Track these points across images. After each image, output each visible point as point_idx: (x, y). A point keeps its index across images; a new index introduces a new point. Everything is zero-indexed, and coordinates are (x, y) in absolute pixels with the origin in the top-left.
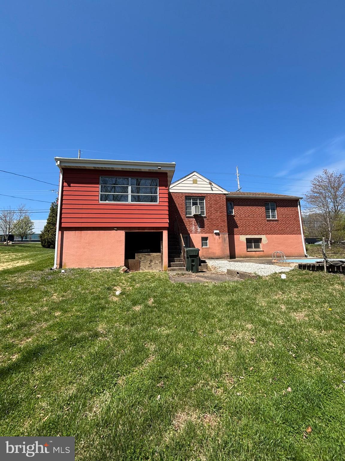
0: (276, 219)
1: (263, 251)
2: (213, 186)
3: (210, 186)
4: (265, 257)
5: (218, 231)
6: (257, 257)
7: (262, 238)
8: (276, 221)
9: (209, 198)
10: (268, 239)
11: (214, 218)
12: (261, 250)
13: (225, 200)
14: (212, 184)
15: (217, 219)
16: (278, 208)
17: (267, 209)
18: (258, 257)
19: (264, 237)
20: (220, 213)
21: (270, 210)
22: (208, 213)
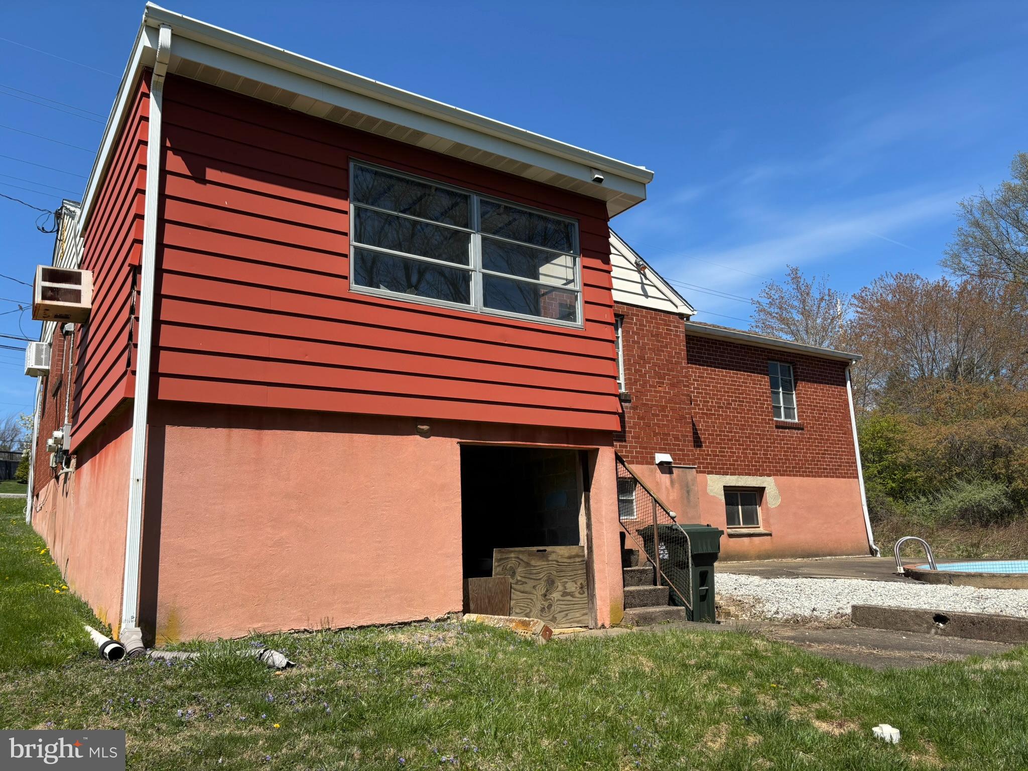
0: (796, 421)
1: (770, 535)
2: (646, 278)
3: (636, 276)
4: (775, 557)
5: (667, 458)
6: (755, 559)
7: (764, 488)
8: (798, 429)
9: (636, 324)
10: (782, 490)
11: (654, 405)
12: (761, 530)
13: (682, 336)
14: (647, 271)
15: (663, 408)
16: (801, 385)
17: (774, 385)
18: (759, 557)
19: (768, 483)
20: (672, 386)
21: (781, 390)
22: (636, 381)
